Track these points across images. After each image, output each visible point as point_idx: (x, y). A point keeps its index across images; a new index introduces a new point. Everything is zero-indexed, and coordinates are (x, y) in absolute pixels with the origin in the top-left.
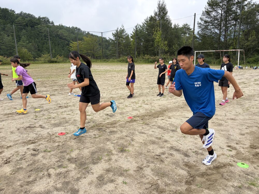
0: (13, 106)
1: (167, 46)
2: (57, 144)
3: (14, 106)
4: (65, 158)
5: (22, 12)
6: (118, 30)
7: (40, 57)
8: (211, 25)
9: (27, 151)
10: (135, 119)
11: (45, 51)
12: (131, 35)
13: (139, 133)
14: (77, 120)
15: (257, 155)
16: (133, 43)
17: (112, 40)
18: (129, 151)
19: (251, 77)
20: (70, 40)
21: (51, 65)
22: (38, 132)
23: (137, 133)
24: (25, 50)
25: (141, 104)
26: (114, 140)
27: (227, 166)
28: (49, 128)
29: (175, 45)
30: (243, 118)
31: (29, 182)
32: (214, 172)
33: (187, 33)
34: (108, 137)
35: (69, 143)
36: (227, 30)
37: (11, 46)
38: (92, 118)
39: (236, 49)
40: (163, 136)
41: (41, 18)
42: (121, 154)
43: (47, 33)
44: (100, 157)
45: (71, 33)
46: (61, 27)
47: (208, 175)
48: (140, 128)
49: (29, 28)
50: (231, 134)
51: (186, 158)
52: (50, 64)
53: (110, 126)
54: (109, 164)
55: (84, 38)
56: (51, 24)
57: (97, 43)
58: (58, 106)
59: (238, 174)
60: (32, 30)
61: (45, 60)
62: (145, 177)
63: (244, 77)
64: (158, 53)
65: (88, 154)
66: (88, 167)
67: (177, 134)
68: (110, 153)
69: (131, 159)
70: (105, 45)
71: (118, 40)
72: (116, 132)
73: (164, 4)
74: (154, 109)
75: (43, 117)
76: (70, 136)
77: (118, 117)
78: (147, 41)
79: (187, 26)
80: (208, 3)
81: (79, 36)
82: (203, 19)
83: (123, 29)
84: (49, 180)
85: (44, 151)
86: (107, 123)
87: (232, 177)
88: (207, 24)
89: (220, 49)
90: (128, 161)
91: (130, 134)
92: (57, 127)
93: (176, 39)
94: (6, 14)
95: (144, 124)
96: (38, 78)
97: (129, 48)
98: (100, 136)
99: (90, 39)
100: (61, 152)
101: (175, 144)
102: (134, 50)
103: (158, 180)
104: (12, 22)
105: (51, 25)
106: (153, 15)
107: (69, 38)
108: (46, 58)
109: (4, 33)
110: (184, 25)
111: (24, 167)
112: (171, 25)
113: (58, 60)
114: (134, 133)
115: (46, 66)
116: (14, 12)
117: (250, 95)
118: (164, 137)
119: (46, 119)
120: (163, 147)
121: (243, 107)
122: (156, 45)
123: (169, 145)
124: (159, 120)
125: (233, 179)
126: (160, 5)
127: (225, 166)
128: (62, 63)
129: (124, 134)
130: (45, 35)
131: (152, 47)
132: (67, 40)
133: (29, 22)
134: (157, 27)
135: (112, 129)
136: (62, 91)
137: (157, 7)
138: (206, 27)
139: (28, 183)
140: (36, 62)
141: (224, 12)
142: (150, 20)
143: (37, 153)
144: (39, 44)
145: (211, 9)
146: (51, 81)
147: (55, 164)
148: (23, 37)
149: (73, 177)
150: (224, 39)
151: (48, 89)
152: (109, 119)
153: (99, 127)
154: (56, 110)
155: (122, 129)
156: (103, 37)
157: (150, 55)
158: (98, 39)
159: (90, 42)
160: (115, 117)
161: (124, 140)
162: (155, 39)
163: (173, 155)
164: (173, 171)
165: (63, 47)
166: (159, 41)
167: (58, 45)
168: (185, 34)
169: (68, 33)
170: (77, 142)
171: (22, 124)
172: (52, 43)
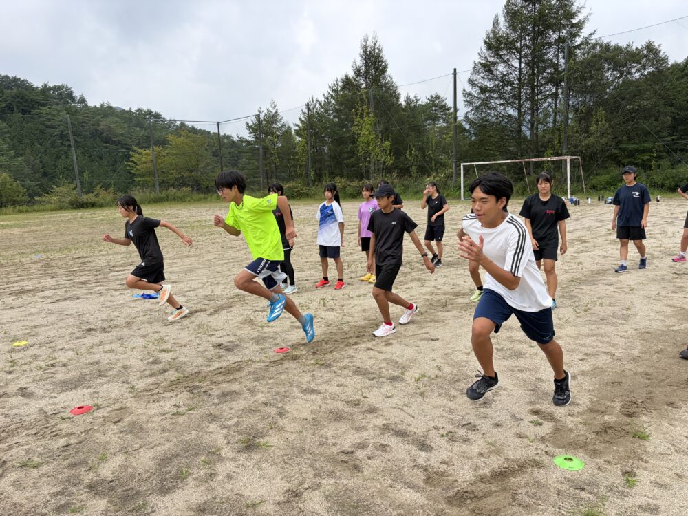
1: (390, 154)
2: (62, 442)
4: (80, 482)
6: (262, 116)
8: (497, 98)
10: (295, 353)
11: (61, 177)
12: (297, 128)
13: (302, 392)
14: (130, 367)
15: (606, 431)
16: (303, 149)
17: (246, 141)
18: (269, 446)
19: (599, 224)
20: (131, 146)
21: (79, 213)
22: (11, 408)
23: (296, 391)
25: (317, 308)
26: (230, 419)
27: (528, 468)
28: (45, 397)
29: (411, 151)
30: (576, 332)
32: (494, 487)
33: (439, 117)
34: (213, 410)
35: (99, 435)
36: (537, 110)
38: (174, 359)
39: (561, 155)
40: (365, 397)
41: (50, 89)
42: (246, 456)
43: (65, 129)
44: (184, 471)
45: (136, 126)
46: (107, 111)
47: (476, 497)
48: (307, 378)
49: (17, 117)
50: (543, 378)
51: (423, 454)
53: (222, 378)
54: (207, 488)
55: (169, 137)
56: (78, 103)
57: (206, 150)
58: (84, 328)
59: (554, 488)
60: (24, 120)
61: (63, 202)
63: (581, 225)
64: (368, 171)
65: (151, 464)
66: (144, 506)
67: (404, 389)
68: (214, 455)
69: (269, 469)
70: (229, 155)
71: (264, 140)
72: (240, 394)
73: (376, 47)
74: (348, 322)
75: (33, 365)
76: (105, 414)
77: (247, 352)
78: (339, 141)
79: (439, 102)
80: (485, 42)
81: (157, 135)
82: (476, 83)
83: (274, 111)
85: (22, 466)
86: (215, 370)
87: (539, 498)
88: (487, 95)
89: (522, 156)
90: (263, 476)
91: (277, 397)
92: (71, 389)
93: (413, 134)
95: (317, 366)
96: (36, 252)
97: (292, 162)
98: (190, 410)
99: (186, 140)
100: (73, 466)
101: (394, 416)
102: (306, 166)
105: (78, 105)
106: (351, 74)
107: (131, 138)
108: (64, 197)
110: (430, 98)
112: (398, 99)
113: (99, 200)
114: (288, 394)
115: (65, 216)
117: (594, 271)
118: (368, 399)
119: (41, 368)
120: (363, 427)
121: (577, 304)
122: (361, 152)
123: (380, 422)
124: (360, 352)
125: (540, 505)
126: (369, 49)
127: (522, 467)
128: (111, 206)
129: (261, 398)
130: (61, 132)
131: (352, 157)
132: (124, 144)
133: (17, 99)
134: (362, 106)
135: (226, 387)
136: (101, 286)
137: (360, 54)
138: (485, 103)
140: (36, 207)
141: (527, 64)
142: (343, 88)
144: (46, 158)
145: (493, 57)
146: (73, 259)
147: (48, 501)
150: (531, 129)
151: (61, 281)
152: (224, 358)
153: (191, 382)
154: (75, 342)
155: (255, 383)
156: (222, 133)
157: (348, 177)
158: (209, 140)
159: (186, 149)
160: (239, 351)
161: (258, 417)
162: (359, 135)
163: (388, 449)
164: (383, 494)
165: (113, 165)
166: (369, 141)
167: (98, 159)
168: (436, 120)
169: (126, 126)
170: (121, 432)
172: (82, 153)
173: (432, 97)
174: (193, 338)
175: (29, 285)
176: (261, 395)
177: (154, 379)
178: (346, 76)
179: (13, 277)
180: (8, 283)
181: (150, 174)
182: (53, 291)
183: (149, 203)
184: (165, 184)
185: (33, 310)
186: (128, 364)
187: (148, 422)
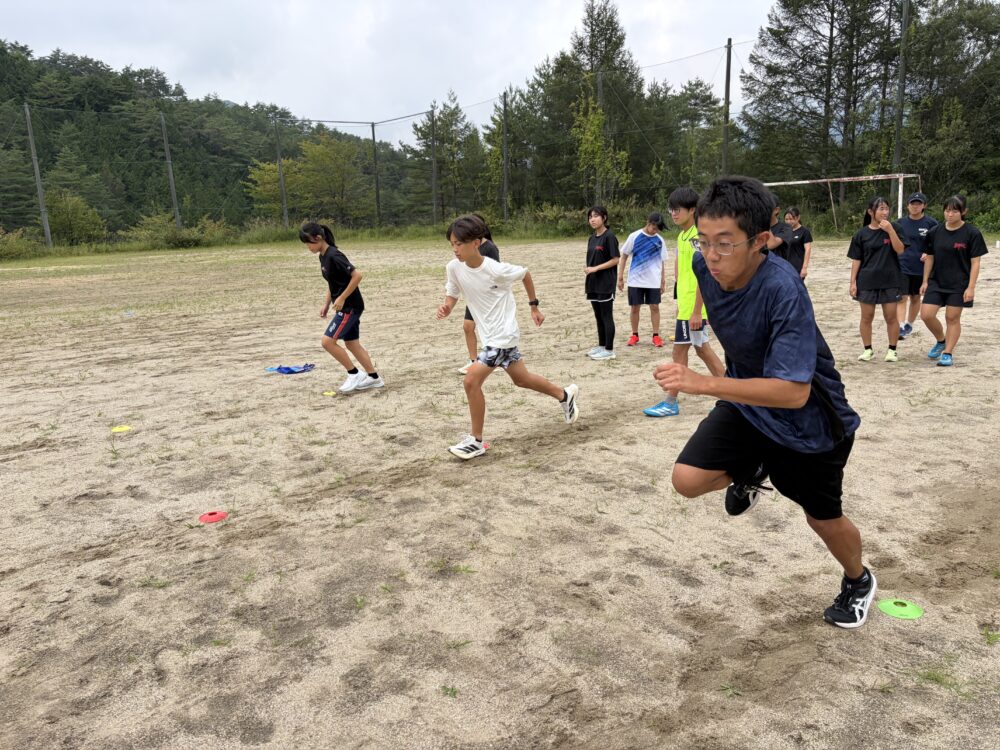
0: (24, 419)
1: (626, 170)
2: (192, 557)
3: (31, 418)
4: (224, 608)
5: (59, 51)
6: (437, 113)
7: (134, 225)
8: (793, 84)
9: (78, 587)
10: (497, 451)
11: (153, 203)
12: (487, 132)
13: (512, 503)
14: (272, 464)
15: (956, 569)
16: (496, 162)
17: (413, 151)
18: (472, 572)
20: (249, 158)
22: (120, 513)
23: (503, 502)
24: (72, 201)
26: (414, 535)
28: (164, 498)
29: (658, 167)
30: (910, 433)
31: (82, 702)
32: (791, 637)
33: (701, 115)
34: (390, 523)
35: (241, 549)
36: (855, 102)
37: (19, 186)
38: (331, 455)
39: (890, 172)
40: (601, 512)
41: (134, 74)
42: (440, 583)
43: (158, 133)
44: (358, 600)
45: (255, 129)
46: (214, 107)
47: (766, 648)
48: (517, 484)
49: (89, 114)
51: (689, 590)
54: (391, 623)
55: (304, 145)
56: (173, 95)
57: (355, 164)
58: (203, 411)
59: (879, 641)
60: (99, 120)
61: (156, 239)
62: (528, 665)
64: (592, 196)
65: (313, 588)
66: (309, 640)
67: (656, 503)
69: (473, 601)
70: (387, 173)
71: (438, 150)
72: (425, 503)
73: (608, 7)
75: (144, 457)
76: (246, 523)
77: (431, 447)
78: (550, 150)
79: (701, 91)
81: (285, 142)
82: (760, 60)
83: (453, 106)
84: (158, 693)
85: (144, 586)
86: (390, 470)
87: (857, 653)
88: (778, 80)
89: (828, 174)
90: (465, 611)
91: (477, 507)
92: (196, 490)
93: (660, 139)
95: (530, 469)
96: (127, 308)
97: (481, 182)
98: (360, 521)
99: (327, 150)
100: (210, 587)
101: (645, 539)
102: (500, 188)
103: (578, 674)
104: (21, 94)
105: (174, 99)
106: (570, 50)
107: (247, 147)
108: (157, 231)
110: (687, 86)
111: (64, 646)
112: (640, 86)
113: (206, 236)
114: (492, 504)
116: (29, 54)
118: (605, 515)
119: (153, 462)
120: (601, 552)
121: (912, 393)
122: (582, 167)
123: (624, 545)
124: (591, 453)
125: (859, 662)
126: (596, 11)
128: (221, 245)
129: (455, 508)
130: (151, 138)
131: (569, 174)
132: (238, 156)
133: (89, 90)
134: (586, 98)
135: (407, 492)
136: (219, 354)
137: (583, 19)
138: (774, 92)
139: (79, 707)
140: (119, 246)
141: (842, 31)
142: (557, 71)
143: (116, 591)
144: (131, 176)
145: (789, 19)
146: (178, 318)
147: (183, 630)
148: (66, 149)
149: (251, 678)
150: (844, 134)
151: (165, 347)
152: (399, 455)
153: (357, 485)
154: (194, 429)
155: (446, 489)
156: (377, 140)
157: (562, 204)
158: (358, 149)
159: (327, 162)
160: (420, 447)
161: (452, 533)
162: (580, 142)
163: (638, 581)
164: (634, 639)
165: (223, 186)
166: (596, 150)
167: (202, 177)
168: (695, 119)
169: (240, 128)
170: (270, 547)
171: (59, 486)
172: (181, 169)
173: (690, 84)
174: (355, 427)
175: (123, 352)
176: (454, 505)
177: (305, 480)
178: (562, 54)
179: (99, 341)
180: (93, 349)
181: (276, 199)
182: (156, 361)
183: (274, 241)
184: (296, 214)
185: (134, 386)
186: (268, 459)
187: (304, 535)
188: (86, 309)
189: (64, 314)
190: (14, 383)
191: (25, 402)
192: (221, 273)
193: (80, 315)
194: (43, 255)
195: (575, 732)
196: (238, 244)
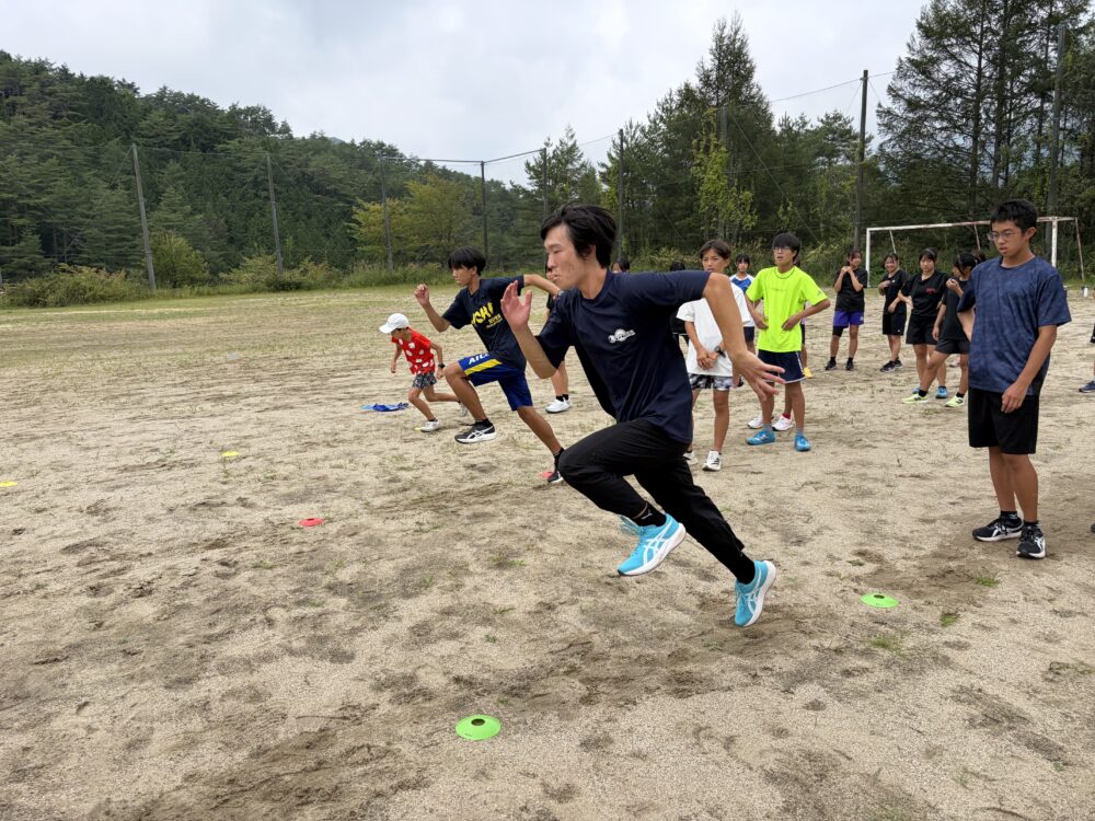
0: (145, 444)
1: (751, 211)
2: (293, 549)
3: (151, 444)
4: (318, 583)
5: (165, 88)
6: (551, 150)
7: (237, 266)
8: (936, 119)
9: (201, 566)
11: (256, 245)
12: (604, 170)
13: (570, 518)
14: (363, 484)
16: (610, 204)
17: (524, 191)
18: (523, 565)
20: (354, 198)
21: (280, 299)
22: (233, 517)
23: (562, 517)
24: (177, 242)
26: (481, 539)
28: (269, 508)
29: (785, 208)
31: (212, 636)
33: (839, 151)
34: (462, 530)
35: (334, 545)
36: (1008, 137)
37: (122, 227)
38: (417, 478)
39: (1046, 215)
41: (241, 112)
42: (496, 572)
43: (263, 173)
44: (428, 581)
45: (361, 167)
46: (319, 145)
49: (194, 155)
50: (889, 520)
51: (704, 583)
52: (275, 295)
53: (474, 499)
54: (452, 596)
55: (411, 185)
56: (279, 133)
57: (464, 205)
58: (303, 441)
59: (850, 620)
60: (204, 159)
61: (257, 281)
62: (556, 625)
65: (392, 572)
66: (386, 605)
68: (460, 569)
69: (521, 585)
70: (498, 214)
71: (552, 189)
72: (493, 516)
73: (738, 37)
75: (250, 476)
76: (339, 528)
77: (506, 475)
78: (670, 190)
79: (840, 125)
80: (920, 26)
81: (391, 180)
82: (900, 93)
83: (570, 143)
84: (268, 632)
85: (255, 567)
86: (466, 491)
87: (827, 627)
88: (920, 114)
90: (514, 590)
91: (538, 521)
92: (297, 503)
93: (791, 179)
94: (103, 101)
96: (230, 350)
98: (436, 528)
99: (434, 190)
100: (306, 570)
103: (595, 633)
104: (128, 132)
105: (280, 137)
106: (695, 83)
107: (352, 186)
108: (259, 273)
109: (95, 175)
110: (824, 119)
111: (195, 603)
112: (769, 122)
113: (307, 279)
114: (552, 519)
115: (261, 302)
116: (135, 91)
119: (260, 480)
122: (704, 208)
125: (826, 633)
126: (726, 41)
128: (323, 289)
129: (518, 520)
130: (256, 177)
131: (689, 216)
132: (342, 195)
133: (195, 128)
134: (707, 134)
135: (479, 508)
136: (319, 393)
137: (712, 50)
138: (914, 129)
139: (209, 639)
140: (221, 288)
141: (991, 62)
142: (681, 105)
143: (233, 570)
144: (234, 217)
145: (932, 49)
146: (280, 360)
147: (287, 596)
148: (170, 190)
149: (338, 627)
150: (996, 170)
151: (267, 386)
152: (477, 479)
153: (436, 502)
154: (295, 455)
155: (513, 507)
156: (487, 178)
157: (681, 248)
158: (467, 189)
159: (435, 203)
160: (496, 474)
161: (513, 538)
162: (701, 181)
163: (663, 576)
164: (646, 613)
165: (326, 227)
166: (718, 190)
167: (304, 217)
168: (833, 156)
169: (346, 166)
170: (358, 544)
171: (181, 496)
172: (284, 209)
173: (828, 117)
174: (440, 457)
175: (228, 390)
176: (519, 518)
177: (392, 497)
178: (687, 85)
179: (207, 380)
180: (201, 387)
181: (380, 240)
182: (259, 398)
183: (378, 285)
184: (401, 258)
185: (239, 419)
186: (360, 480)
187: (387, 536)
188: (190, 350)
189: (171, 354)
190: (132, 415)
191: (145, 431)
192: (322, 317)
193: (187, 356)
194: (148, 297)
195: (583, 666)
196: (341, 288)
